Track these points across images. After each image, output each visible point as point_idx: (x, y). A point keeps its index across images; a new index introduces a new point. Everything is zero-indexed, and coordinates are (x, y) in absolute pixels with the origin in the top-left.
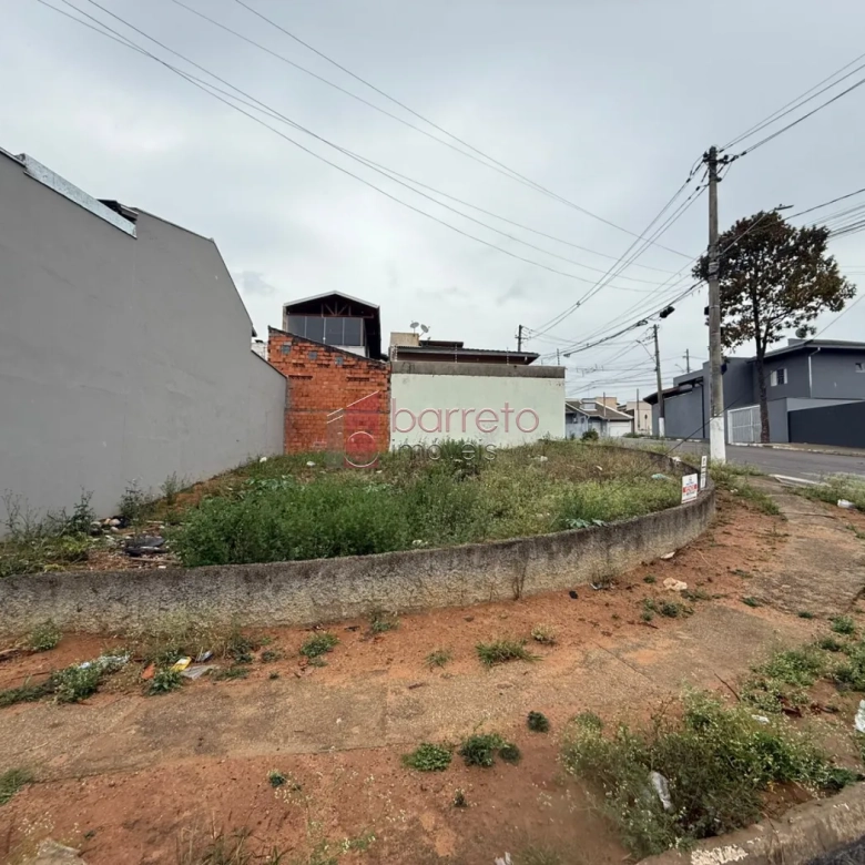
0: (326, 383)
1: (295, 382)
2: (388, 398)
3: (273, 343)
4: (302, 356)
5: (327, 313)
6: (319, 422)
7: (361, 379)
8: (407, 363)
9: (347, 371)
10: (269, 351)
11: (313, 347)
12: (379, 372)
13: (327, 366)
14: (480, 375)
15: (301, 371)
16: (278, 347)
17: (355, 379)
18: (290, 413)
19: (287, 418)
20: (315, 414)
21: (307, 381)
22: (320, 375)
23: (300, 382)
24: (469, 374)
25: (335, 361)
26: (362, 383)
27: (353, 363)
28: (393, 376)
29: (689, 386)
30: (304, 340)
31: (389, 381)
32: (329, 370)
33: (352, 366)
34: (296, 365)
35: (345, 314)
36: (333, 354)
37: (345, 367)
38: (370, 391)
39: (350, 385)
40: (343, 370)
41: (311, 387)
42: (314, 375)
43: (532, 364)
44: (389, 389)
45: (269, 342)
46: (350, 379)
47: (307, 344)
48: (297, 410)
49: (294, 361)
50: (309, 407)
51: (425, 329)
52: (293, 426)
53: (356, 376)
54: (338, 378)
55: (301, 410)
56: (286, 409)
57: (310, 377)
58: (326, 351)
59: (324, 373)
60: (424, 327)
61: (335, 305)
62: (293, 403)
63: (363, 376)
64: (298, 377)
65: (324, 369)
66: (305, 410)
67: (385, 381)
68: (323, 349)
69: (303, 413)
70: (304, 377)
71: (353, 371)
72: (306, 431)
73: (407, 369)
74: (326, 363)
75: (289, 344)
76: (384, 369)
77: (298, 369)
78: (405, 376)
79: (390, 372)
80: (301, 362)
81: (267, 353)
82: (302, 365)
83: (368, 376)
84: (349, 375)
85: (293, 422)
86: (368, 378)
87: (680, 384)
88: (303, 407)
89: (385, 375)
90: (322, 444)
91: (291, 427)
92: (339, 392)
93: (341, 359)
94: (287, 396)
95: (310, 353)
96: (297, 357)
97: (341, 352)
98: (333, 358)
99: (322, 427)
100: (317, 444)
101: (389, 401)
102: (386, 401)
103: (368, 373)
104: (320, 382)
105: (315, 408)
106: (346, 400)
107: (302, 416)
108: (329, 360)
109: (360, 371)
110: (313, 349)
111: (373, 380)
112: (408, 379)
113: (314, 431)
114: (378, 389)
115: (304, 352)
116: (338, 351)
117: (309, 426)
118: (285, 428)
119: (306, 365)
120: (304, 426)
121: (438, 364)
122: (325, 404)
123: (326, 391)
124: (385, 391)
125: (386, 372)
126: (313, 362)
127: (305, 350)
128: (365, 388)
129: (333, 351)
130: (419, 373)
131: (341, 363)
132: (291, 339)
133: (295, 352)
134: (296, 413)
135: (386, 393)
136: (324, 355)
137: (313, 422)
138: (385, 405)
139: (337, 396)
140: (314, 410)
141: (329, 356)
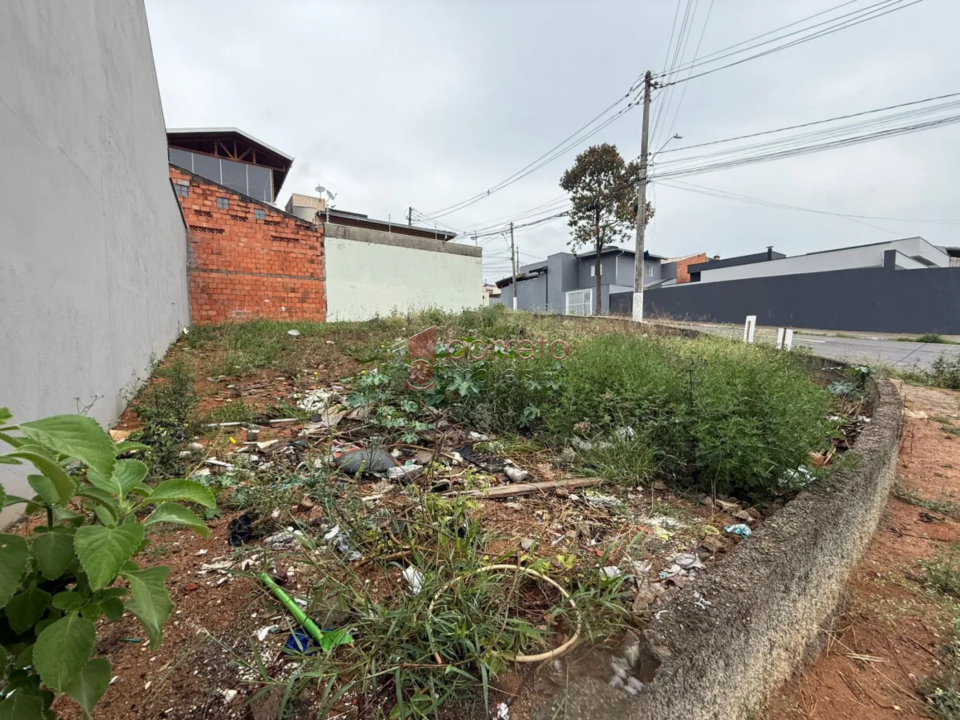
0: (244, 240)
1: (199, 235)
2: (322, 263)
4: (206, 202)
6: (238, 287)
7: (289, 240)
8: (341, 228)
9: (271, 228)
11: (222, 193)
12: (310, 233)
13: (244, 219)
14: (414, 247)
15: (207, 221)
17: (282, 239)
18: (196, 273)
19: (191, 280)
20: (230, 276)
21: (217, 236)
22: (236, 230)
23: (208, 235)
24: (403, 246)
25: (254, 214)
26: (291, 245)
27: (279, 220)
28: (327, 239)
29: (536, 274)
30: (208, 182)
31: (322, 245)
32: (246, 224)
33: (277, 223)
34: (198, 212)
36: (251, 205)
37: (267, 223)
38: (297, 251)
39: (276, 246)
40: (265, 227)
41: (224, 243)
42: (227, 229)
43: (451, 241)
44: (322, 254)
46: (275, 238)
47: (215, 188)
48: (205, 271)
49: (197, 207)
50: (223, 268)
52: (203, 291)
53: (283, 235)
54: (259, 236)
55: (212, 271)
56: (189, 269)
57: (221, 231)
58: (242, 201)
59: (239, 227)
62: (200, 261)
63: (293, 236)
64: (203, 229)
65: (239, 222)
66: (218, 271)
67: (318, 244)
68: (236, 197)
69: (214, 275)
70: (211, 230)
71: (279, 229)
72: (221, 297)
73: (341, 233)
74: (243, 215)
75: (187, 183)
76: (316, 231)
77: (203, 218)
78: (340, 241)
79: (323, 235)
80: (204, 209)
82: (208, 214)
83: (297, 237)
84: (274, 234)
85: (201, 285)
86: (298, 240)
87: (530, 272)
88: (215, 268)
89: (317, 238)
90: (245, 314)
91: (199, 291)
92: (261, 252)
93: (262, 212)
94: (188, 252)
95: (219, 200)
96: (200, 202)
97: (262, 205)
98: (252, 210)
99: (243, 292)
100: (238, 314)
101: (324, 267)
102: (320, 267)
103: (298, 233)
104: (236, 238)
105: (231, 269)
106: (271, 262)
107: (214, 278)
108: (246, 212)
109: (286, 230)
110: (223, 195)
111: (304, 242)
112: (343, 244)
113: (233, 297)
114: (310, 253)
115: (209, 198)
116: (257, 202)
117: (225, 291)
118: (190, 292)
119: (214, 215)
120: (219, 291)
121: (373, 233)
122: (245, 265)
123: (245, 250)
124: (318, 256)
125: (319, 235)
126: (225, 212)
127: (211, 195)
128: (294, 250)
129: (251, 202)
130: (355, 240)
131: (263, 218)
132: (188, 178)
133: (196, 196)
134: (206, 275)
135: (320, 258)
136: (238, 205)
137: (231, 286)
138: (318, 271)
139: (260, 257)
140: (230, 272)
141: (246, 207)
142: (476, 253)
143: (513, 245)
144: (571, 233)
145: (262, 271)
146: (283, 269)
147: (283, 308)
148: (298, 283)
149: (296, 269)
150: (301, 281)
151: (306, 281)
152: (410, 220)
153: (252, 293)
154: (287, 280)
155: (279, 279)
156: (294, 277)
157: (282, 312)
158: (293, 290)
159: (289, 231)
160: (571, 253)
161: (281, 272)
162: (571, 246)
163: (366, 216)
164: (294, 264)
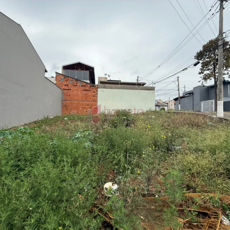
0: (76, 91)
1: (65, 91)
2: (97, 97)
3: (57, 78)
4: (67, 82)
5: (77, 69)
6: (73, 105)
7: (88, 90)
8: (103, 85)
9: (83, 87)
10: (56, 80)
11: (71, 79)
12: (94, 88)
13: (76, 85)
14: (128, 89)
15: (67, 87)
16: (59, 79)
17: (86, 90)
18: (63, 101)
19: (62, 103)
20: (72, 102)
21: (69, 91)
22: (74, 89)
23: (67, 91)
24: (123, 89)
26: (88, 92)
27: (85, 85)
28: (98, 89)
29: (189, 95)
30: (68, 77)
31: (97, 91)
32: (77, 87)
33: (85, 86)
34: (65, 85)
35: (83, 69)
36: (78, 82)
37: (82, 86)
38: (90, 93)
39: (84, 92)
40: (81, 87)
41: (71, 93)
42: (72, 89)
44: (97, 94)
45: (56, 77)
46: (84, 90)
47: (69, 78)
48: (66, 101)
49: (65, 84)
50: (70, 100)
51: (109, 76)
52: (65, 106)
53: (86, 89)
54: (79, 90)
55: (67, 101)
56: (62, 100)
57: (70, 89)
58: (76, 81)
59: (75, 88)
60: (108, 75)
61: (79, 66)
62: (65, 98)
63: (89, 89)
64: (66, 89)
65: (75, 87)
66: (69, 100)
67: (96, 91)
68: (74, 80)
69: (68, 102)
70: (68, 89)
71: (85, 87)
72: (69, 108)
73: (103, 87)
74: (76, 84)
75: (63, 78)
76: (96, 87)
77: (66, 87)
78: (103, 89)
79: (97, 88)
80: (67, 84)
81: (55, 81)
82: (68, 85)
83: (90, 89)
84: (84, 89)
85: (65, 104)
86: (90, 90)
87: (186, 94)
88: (68, 100)
89: (96, 89)
90: (75, 112)
91: (64, 106)
92: (80, 94)
93: (81, 83)
94: (62, 96)
95: (70, 81)
96: (66, 82)
97: (81, 81)
98: (78, 83)
99: (75, 106)
100: (73, 112)
101: (97, 98)
102: (96, 98)
103: (90, 88)
104: (74, 91)
105: (72, 100)
106: (82, 97)
107: (68, 103)
108: (77, 84)
109: (87, 87)
110: (71, 80)
111: (92, 91)
112: (104, 90)
113: (72, 108)
114: (93, 94)
115: (68, 81)
116: (80, 81)
117: (70, 106)
118: (62, 106)
119: (69, 85)
120: (68, 106)
121: (113, 86)
122: (75, 99)
123: (76, 94)
124: (96, 94)
125: (96, 88)
126: (71, 84)
127: (68, 80)
128: (89, 93)
129: (78, 81)
130: (107, 88)
131: (81, 85)
132: (64, 76)
133: (65, 81)
134: (66, 102)
135: (96, 95)
136: (75, 82)
137: (71, 105)
138: (96, 99)
139: (79, 96)
140: (72, 101)
141: (77, 82)
142: (152, 89)
143: (178, 85)
144: (201, 77)
145: (80, 100)
146: (85, 99)
147: (85, 111)
148: (89, 103)
149: (89, 99)
150: (90, 102)
151: (92, 102)
152: (138, 80)
153: (77, 106)
154: (87, 102)
155: (84, 102)
156: (88, 101)
157: (84, 112)
158: (88, 105)
159: (88, 88)
160: (201, 85)
161: (85, 100)
162: (201, 83)
163: (120, 81)
164: (89, 97)
